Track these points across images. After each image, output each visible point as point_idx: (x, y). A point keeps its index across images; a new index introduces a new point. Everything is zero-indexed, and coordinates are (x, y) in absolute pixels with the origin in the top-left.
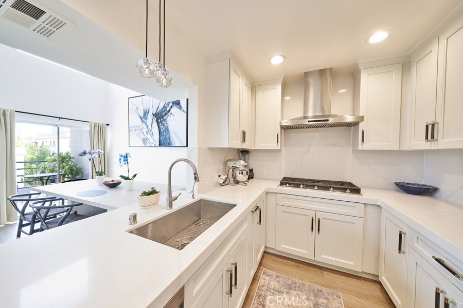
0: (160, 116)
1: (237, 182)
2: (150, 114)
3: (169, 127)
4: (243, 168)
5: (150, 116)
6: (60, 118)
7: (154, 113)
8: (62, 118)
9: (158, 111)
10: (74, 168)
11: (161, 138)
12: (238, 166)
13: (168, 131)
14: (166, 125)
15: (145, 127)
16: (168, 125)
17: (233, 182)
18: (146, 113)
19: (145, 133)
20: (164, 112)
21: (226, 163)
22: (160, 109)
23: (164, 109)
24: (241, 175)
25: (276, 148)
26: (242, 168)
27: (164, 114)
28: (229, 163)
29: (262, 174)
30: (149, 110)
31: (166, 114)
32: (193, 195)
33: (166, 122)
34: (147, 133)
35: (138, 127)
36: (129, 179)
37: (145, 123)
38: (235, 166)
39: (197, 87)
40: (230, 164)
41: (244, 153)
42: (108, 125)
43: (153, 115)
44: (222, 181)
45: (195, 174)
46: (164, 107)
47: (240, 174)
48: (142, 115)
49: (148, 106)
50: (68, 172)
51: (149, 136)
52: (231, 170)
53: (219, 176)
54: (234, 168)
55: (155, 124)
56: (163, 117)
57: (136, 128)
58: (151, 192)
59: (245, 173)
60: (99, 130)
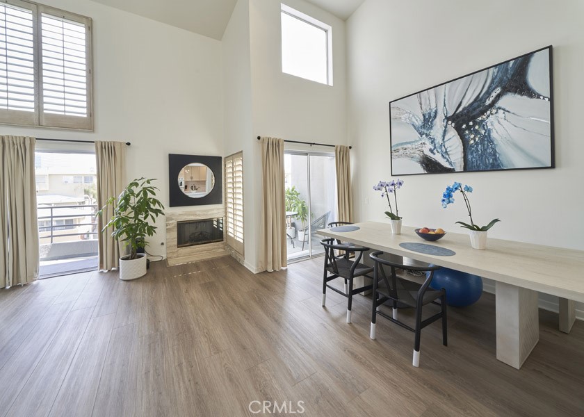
0: (467, 118)
2: (441, 116)
3: (493, 134)
5: (439, 123)
6: (311, 144)
7: (450, 114)
8: (314, 144)
9: (460, 109)
11: (470, 157)
14: (483, 132)
15: (428, 142)
16: (488, 130)
18: (428, 120)
19: (427, 152)
20: (478, 110)
22: (465, 104)
23: (476, 104)
27: (476, 112)
30: (436, 112)
33: (483, 126)
34: (431, 151)
35: (411, 143)
37: (427, 135)
42: (351, 147)
43: (448, 119)
46: (475, 101)
48: (419, 122)
49: (433, 106)
51: (438, 156)
55: (452, 133)
56: (475, 117)
57: (406, 146)
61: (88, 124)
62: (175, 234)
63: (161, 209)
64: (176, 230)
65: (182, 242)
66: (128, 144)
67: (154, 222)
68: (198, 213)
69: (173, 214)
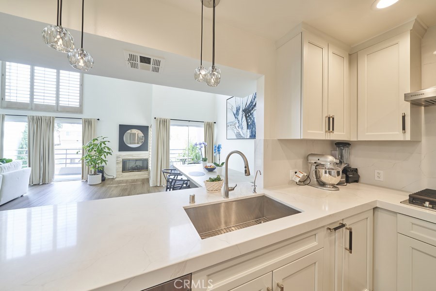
0: (248, 111)
1: (322, 184)
2: (241, 110)
3: (255, 121)
4: (331, 167)
5: (241, 112)
6: (189, 121)
7: (244, 109)
9: (247, 106)
10: (198, 155)
12: (322, 163)
13: (254, 124)
14: (252, 119)
15: (237, 122)
16: (254, 118)
17: (316, 182)
18: (238, 110)
19: (237, 127)
20: (251, 107)
21: (307, 158)
22: (248, 104)
23: (251, 105)
24: (327, 175)
25: (402, 139)
26: (328, 166)
27: (251, 108)
28: (310, 158)
29: (376, 179)
30: (240, 107)
31: (253, 108)
32: (255, 188)
33: (252, 116)
34: (238, 127)
35: (232, 122)
36: (219, 166)
37: (237, 119)
38: (318, 162)
39: (264, 77)
40: (313, 160)
41: (341, 145)
42: (215, 123)
43: (243, 111)
44: (298, 180)
45: (245, 167)
46: (251, 102)
47: (326, 173)
48: (235, 112)
49: (239, 104)
50: (195, 157)
51: (240, 130)
52: (313, 168)
53: (296, 173)
54: (318, 165)
55: (244, 118)
56: (250, 111)
57: (231, 124)
58: (215, 179)
59: (334, 172)
60: (210, 127)
61: (80, 110)
62: (121, 165)
63: (111, 152)
64: (121, 163)
65: (124, 170)
66: (98, 119)
67: (105, 158)
68: (134, 155)
69: (120, 155)
